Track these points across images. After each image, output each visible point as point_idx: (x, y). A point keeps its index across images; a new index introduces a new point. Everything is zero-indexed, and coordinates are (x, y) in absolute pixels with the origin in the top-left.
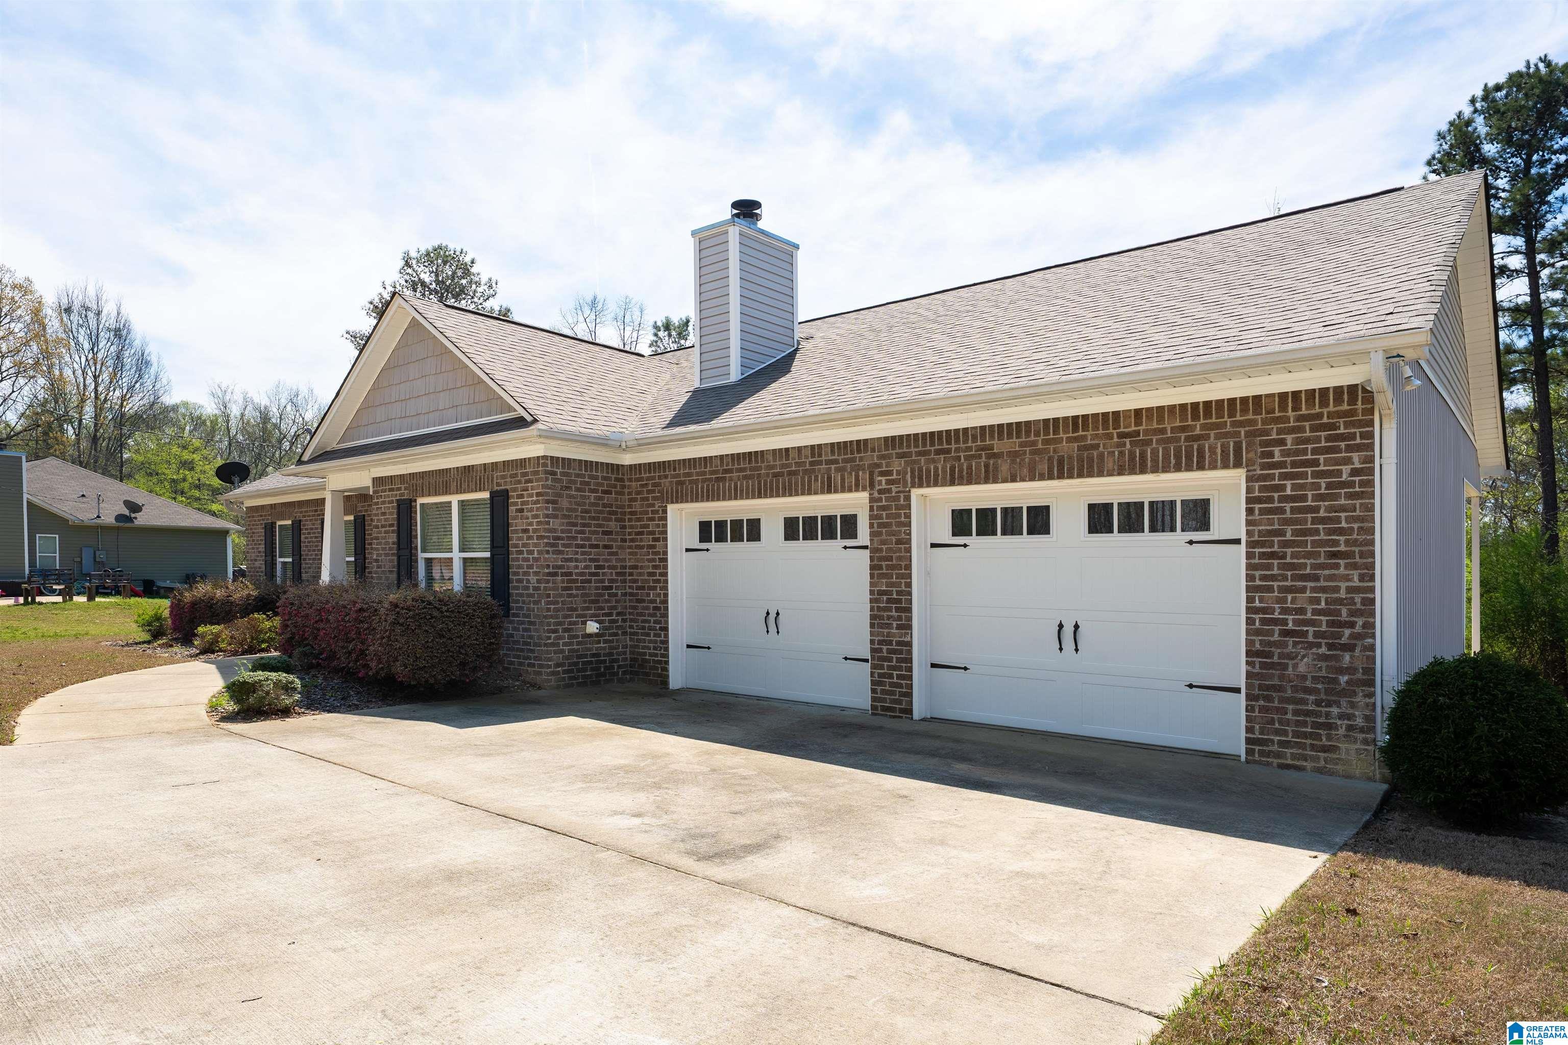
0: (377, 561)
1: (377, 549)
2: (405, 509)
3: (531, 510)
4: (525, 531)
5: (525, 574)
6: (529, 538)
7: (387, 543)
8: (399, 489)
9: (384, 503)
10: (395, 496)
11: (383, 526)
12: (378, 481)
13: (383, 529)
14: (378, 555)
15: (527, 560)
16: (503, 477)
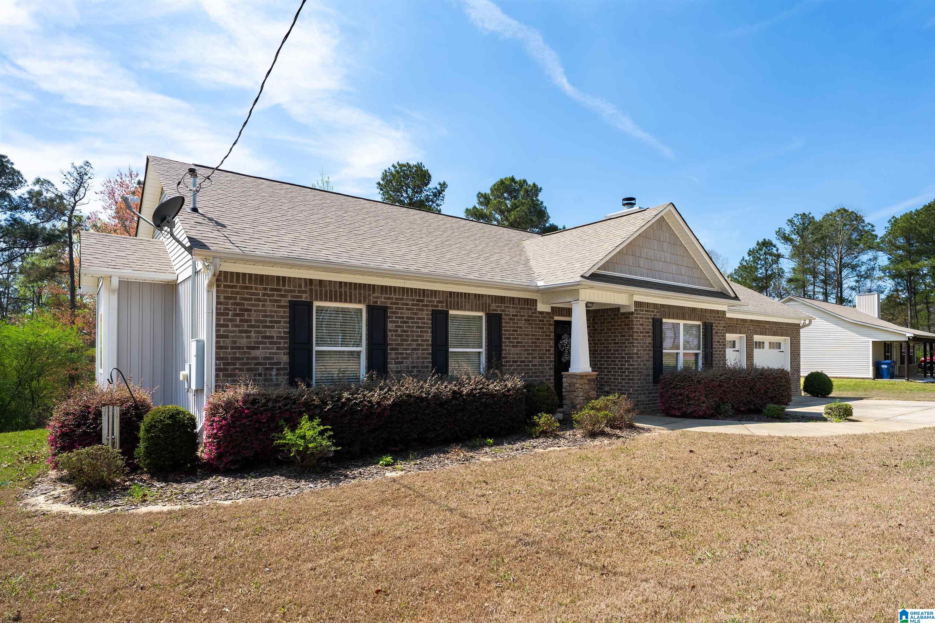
0: (637, 354)
1: (637, 347)
2: (657, 325)
3: (721, 333)
4: (719, 342)
5: (719, 360)
6: (720, 345)
7: (645, 343)
8: (653, 312)
9: (641, 318)
10: (651, 315)
11: (641, 332)
12: (638, 304)
13: (642, 334)
14: (638, 350)
15: (719, 354)
16: (710, 316)
